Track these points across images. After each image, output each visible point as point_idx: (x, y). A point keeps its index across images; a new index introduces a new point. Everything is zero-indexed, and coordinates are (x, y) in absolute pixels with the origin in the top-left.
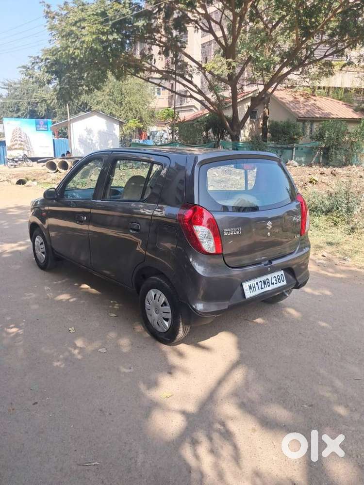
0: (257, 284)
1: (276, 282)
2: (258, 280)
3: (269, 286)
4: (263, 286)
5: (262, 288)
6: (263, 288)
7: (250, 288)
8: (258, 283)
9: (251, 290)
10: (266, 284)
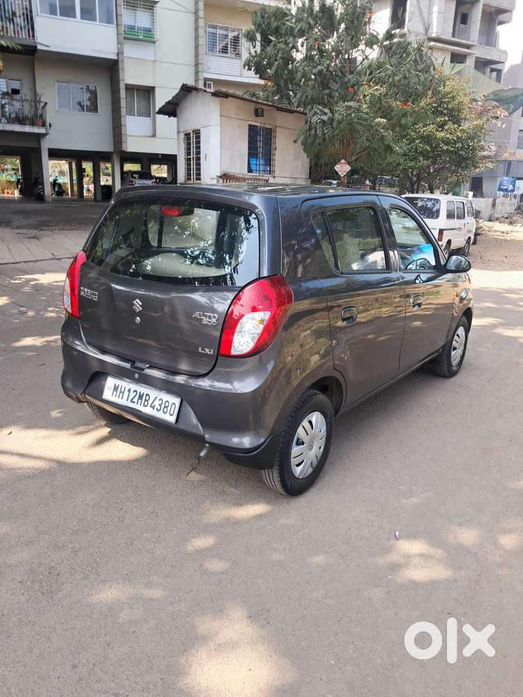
0: (129, 391)
1: (159, 408)
2: (134, 387)
3: (144, 406)
4: (135, 400)
5: (132, 401)
6: (134, 402)
7: (116, 388)
8: (131, 391)
9: (115, 393)
10: (142, 399)
